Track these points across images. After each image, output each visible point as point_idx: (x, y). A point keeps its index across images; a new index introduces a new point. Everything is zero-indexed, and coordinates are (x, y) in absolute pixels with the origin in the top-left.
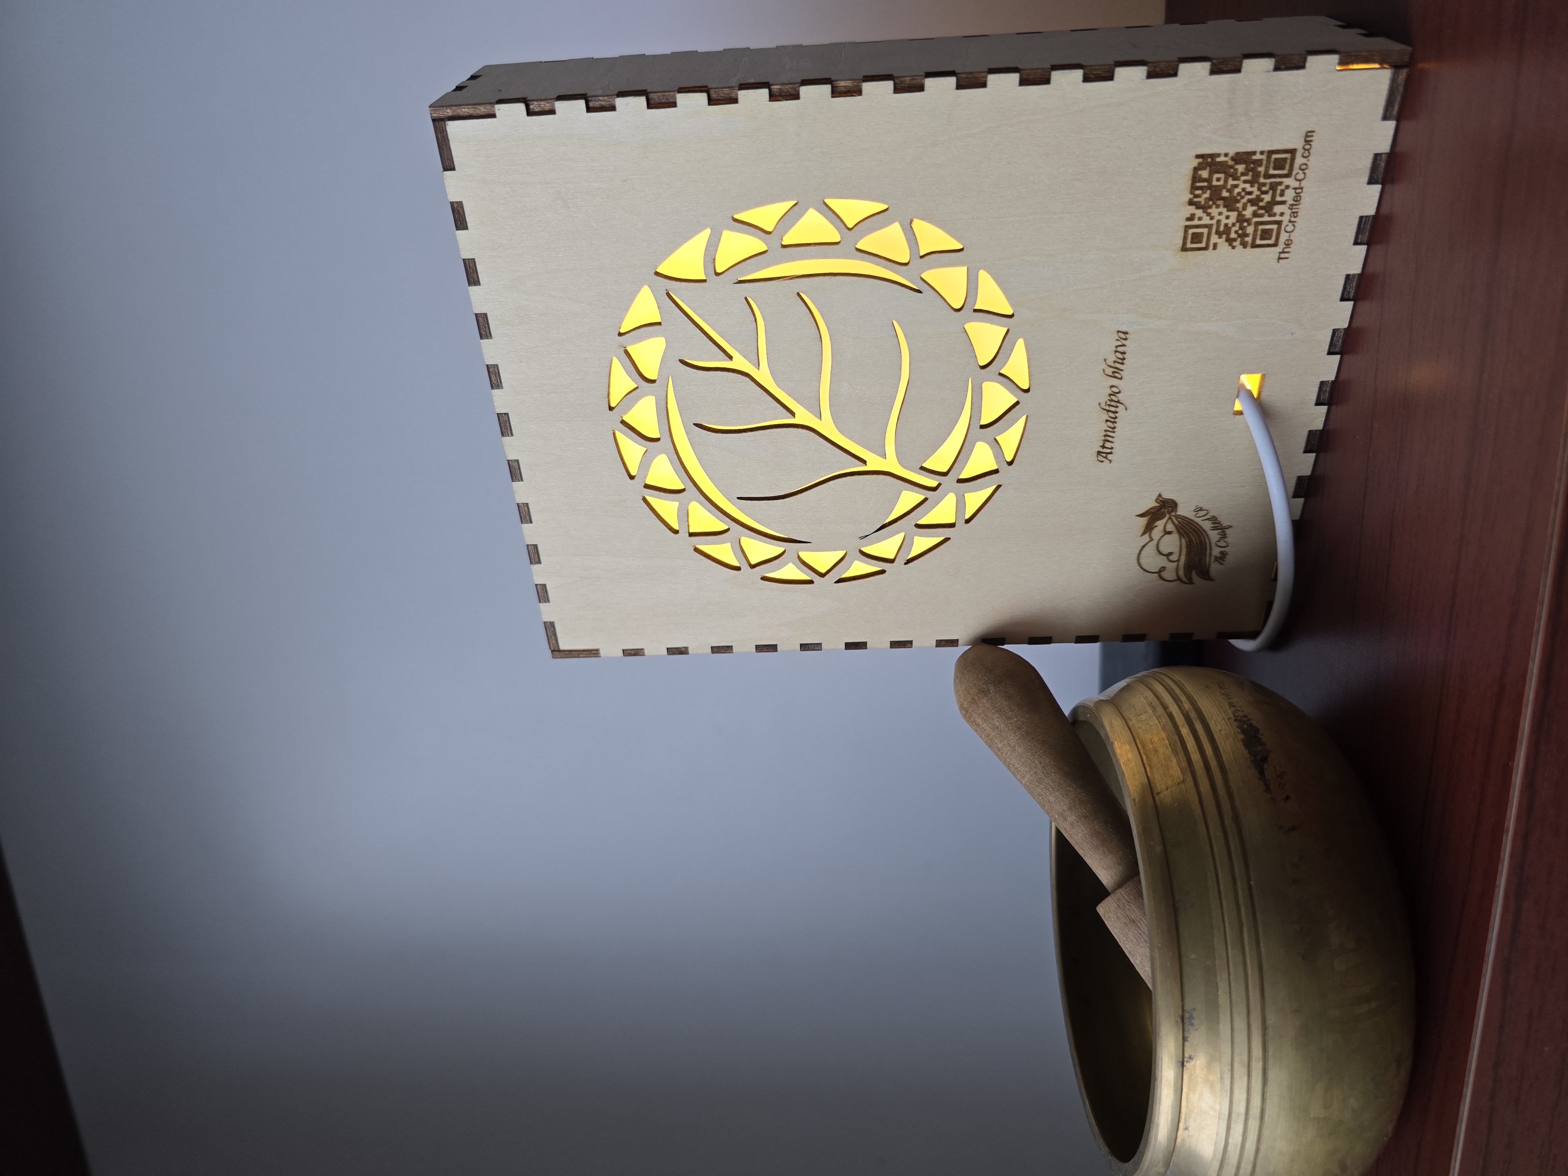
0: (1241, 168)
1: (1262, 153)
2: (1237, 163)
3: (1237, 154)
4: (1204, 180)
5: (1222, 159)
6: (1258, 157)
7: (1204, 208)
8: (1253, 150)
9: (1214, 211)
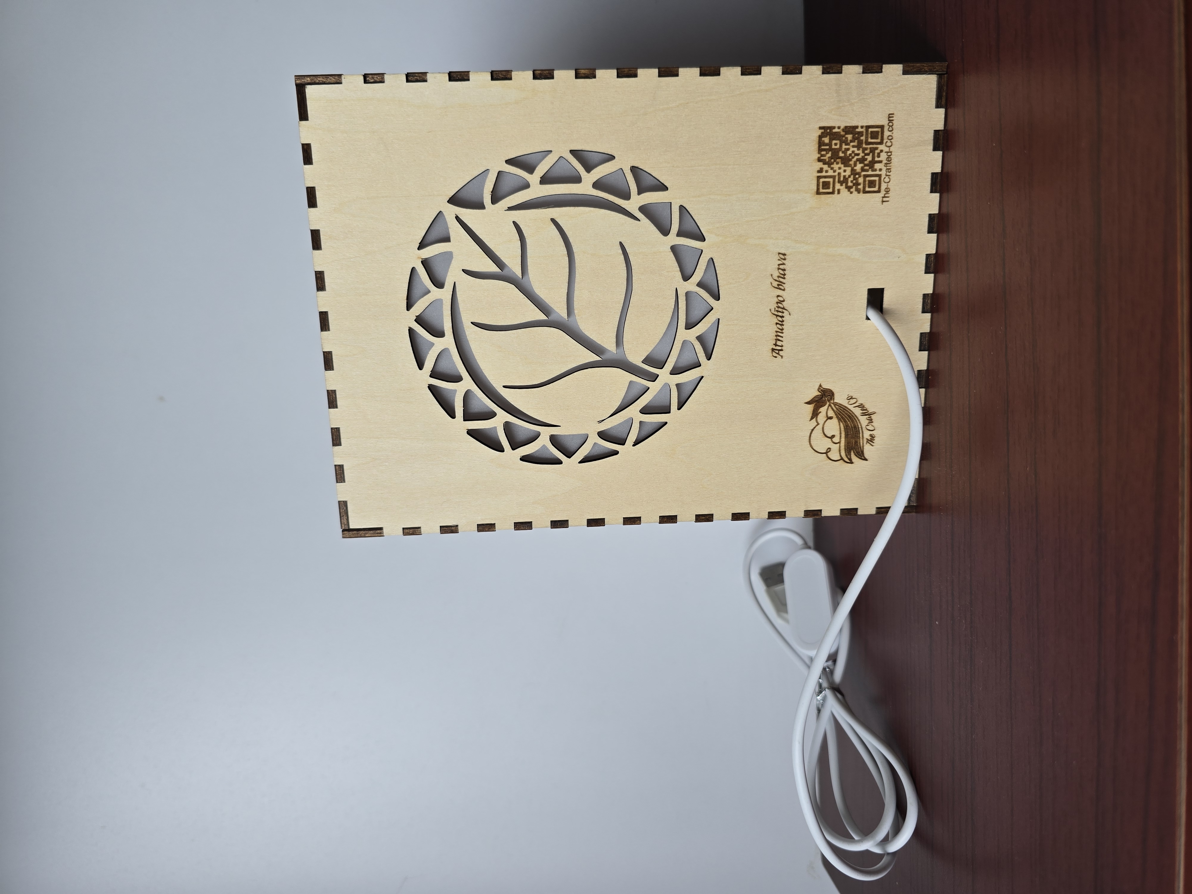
0: (850, 137)
1: (862, 127)
2: (846, 134)
3: (846, 127)
4: (826, 145)
5: (836, 130)
6: (859, 130)
7: (829, 164)
8: (856, 125)
9: (836, 166)
